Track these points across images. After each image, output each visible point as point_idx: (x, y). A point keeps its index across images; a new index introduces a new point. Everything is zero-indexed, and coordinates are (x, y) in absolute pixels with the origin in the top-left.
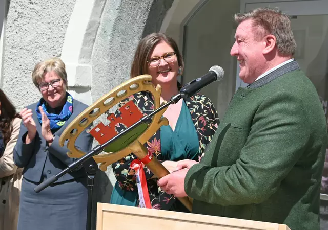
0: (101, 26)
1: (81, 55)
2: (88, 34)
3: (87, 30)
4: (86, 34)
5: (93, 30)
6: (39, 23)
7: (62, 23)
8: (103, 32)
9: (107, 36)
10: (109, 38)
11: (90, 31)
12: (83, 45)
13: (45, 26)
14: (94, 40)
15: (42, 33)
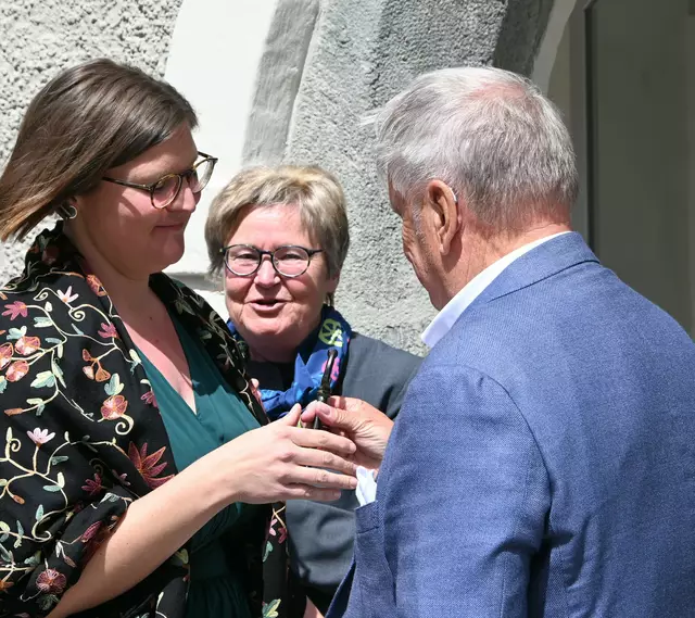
0: (322, 21)
1: (248, 144)
2: (272, 58)
3: (270, 41)
4: (267, 55)
5: (292, 37)
6: (22, 24)
7: (141, 20)
8: (332, 46)
9: (353, 59)
10: (366, 67)
11: (279, 45)
12: (256, 102)
13: (52, 38)
14: (296, 81)
15: (40, 64)
